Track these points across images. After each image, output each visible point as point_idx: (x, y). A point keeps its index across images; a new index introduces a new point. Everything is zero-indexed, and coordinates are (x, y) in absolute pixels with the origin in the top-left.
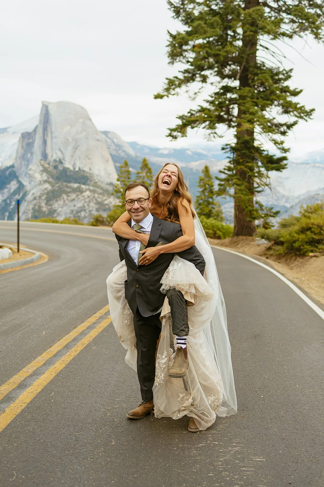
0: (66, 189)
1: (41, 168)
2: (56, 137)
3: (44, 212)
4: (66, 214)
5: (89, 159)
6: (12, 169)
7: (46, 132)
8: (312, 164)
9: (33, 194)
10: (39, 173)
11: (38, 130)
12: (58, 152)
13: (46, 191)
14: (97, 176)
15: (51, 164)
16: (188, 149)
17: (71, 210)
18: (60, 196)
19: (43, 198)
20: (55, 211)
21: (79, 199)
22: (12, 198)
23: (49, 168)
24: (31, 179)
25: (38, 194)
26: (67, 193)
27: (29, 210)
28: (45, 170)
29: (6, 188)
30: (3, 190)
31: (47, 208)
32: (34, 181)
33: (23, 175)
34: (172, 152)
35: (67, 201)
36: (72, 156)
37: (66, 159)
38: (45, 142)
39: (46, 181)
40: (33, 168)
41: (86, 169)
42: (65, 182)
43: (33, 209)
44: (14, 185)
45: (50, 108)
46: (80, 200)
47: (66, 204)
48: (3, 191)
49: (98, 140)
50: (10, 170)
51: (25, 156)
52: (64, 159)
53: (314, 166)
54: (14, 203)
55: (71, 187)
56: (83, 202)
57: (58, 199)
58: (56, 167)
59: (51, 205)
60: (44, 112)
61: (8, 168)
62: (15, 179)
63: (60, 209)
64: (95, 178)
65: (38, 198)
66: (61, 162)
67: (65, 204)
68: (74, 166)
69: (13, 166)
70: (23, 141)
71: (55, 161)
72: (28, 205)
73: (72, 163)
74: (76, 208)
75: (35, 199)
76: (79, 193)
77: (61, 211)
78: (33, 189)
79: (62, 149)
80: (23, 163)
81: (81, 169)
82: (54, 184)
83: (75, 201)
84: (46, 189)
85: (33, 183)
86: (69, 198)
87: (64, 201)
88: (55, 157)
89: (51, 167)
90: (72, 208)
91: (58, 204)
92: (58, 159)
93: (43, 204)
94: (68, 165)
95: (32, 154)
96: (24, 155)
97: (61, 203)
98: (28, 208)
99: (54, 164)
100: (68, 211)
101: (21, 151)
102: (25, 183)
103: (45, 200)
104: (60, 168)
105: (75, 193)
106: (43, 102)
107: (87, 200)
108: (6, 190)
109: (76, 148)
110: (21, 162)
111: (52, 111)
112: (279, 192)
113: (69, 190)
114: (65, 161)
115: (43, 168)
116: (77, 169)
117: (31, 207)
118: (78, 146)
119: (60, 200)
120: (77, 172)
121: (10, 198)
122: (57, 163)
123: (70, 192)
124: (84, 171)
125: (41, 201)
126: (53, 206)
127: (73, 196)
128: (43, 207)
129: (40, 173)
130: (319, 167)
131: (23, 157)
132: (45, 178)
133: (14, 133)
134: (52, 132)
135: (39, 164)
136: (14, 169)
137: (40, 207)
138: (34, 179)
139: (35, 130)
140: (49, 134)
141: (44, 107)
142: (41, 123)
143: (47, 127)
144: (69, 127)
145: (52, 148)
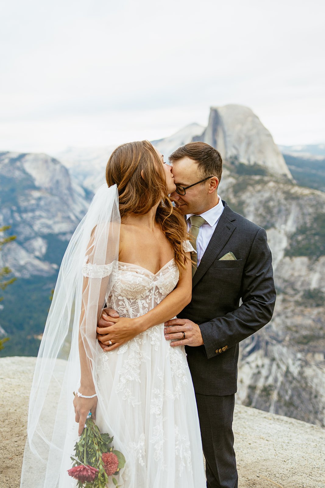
0: (250, 181)
2: (229, 136)
5: (262, 153)
7: (216, 133)
9: (221, 188)
11: (207, 133)
12: (233, 149)
13: (232, 185)
15: (228, 160)
17: (259, 201)
18: (246, 188)
20: (244, 202)
21: (265, 189)
25: (225, 188)
26: (252, 185)
31: (235, 199)
36: (247, 152)
39: (229, 176)
42: (247, 175)
45: (220, 111)
47: (254, 195)
49: (268, 135)
52: (239, 155)
55: (253, 180)
56: (270, 192)
57: (245, 191)
58: (233, 163)
60: (213, 116)
63: (249, 200)
64: (270, 170)
65: (226, 191)
66: (236, 158)
68: (249, 160)
73: (247, 158)
74: (264, 198)
75: (223, 192)
76: (263, 184)
79: (236, 146)
81: (256, 163)
82: (238, 178)
83: (262, 191)
86: (255, 189)
87: (251, 193)
88: (230, 154)
90: (260, 198)
91: (246, 196)
92: (233, 156)
94: (243, 160)
97: (248, 194)
100: (256, 202)
103: (232, 192)
104: (237, 163)
106: (211, 108)
109: (249, 144)
116: (252, 163)
118: (251, 142)
120: (253, 166)
122: (233, 160)
123: (255, 184)
124: (259, 166)
125: (228, 193)
126: (242, 198)
127: (259, 187)
128: (232, 199)
139: (204, 134)
140: (221, 135)
141: (214, 112)
142: (211, 126)
143: (217, 128)
144: (240, 126)
145: (226, 146)
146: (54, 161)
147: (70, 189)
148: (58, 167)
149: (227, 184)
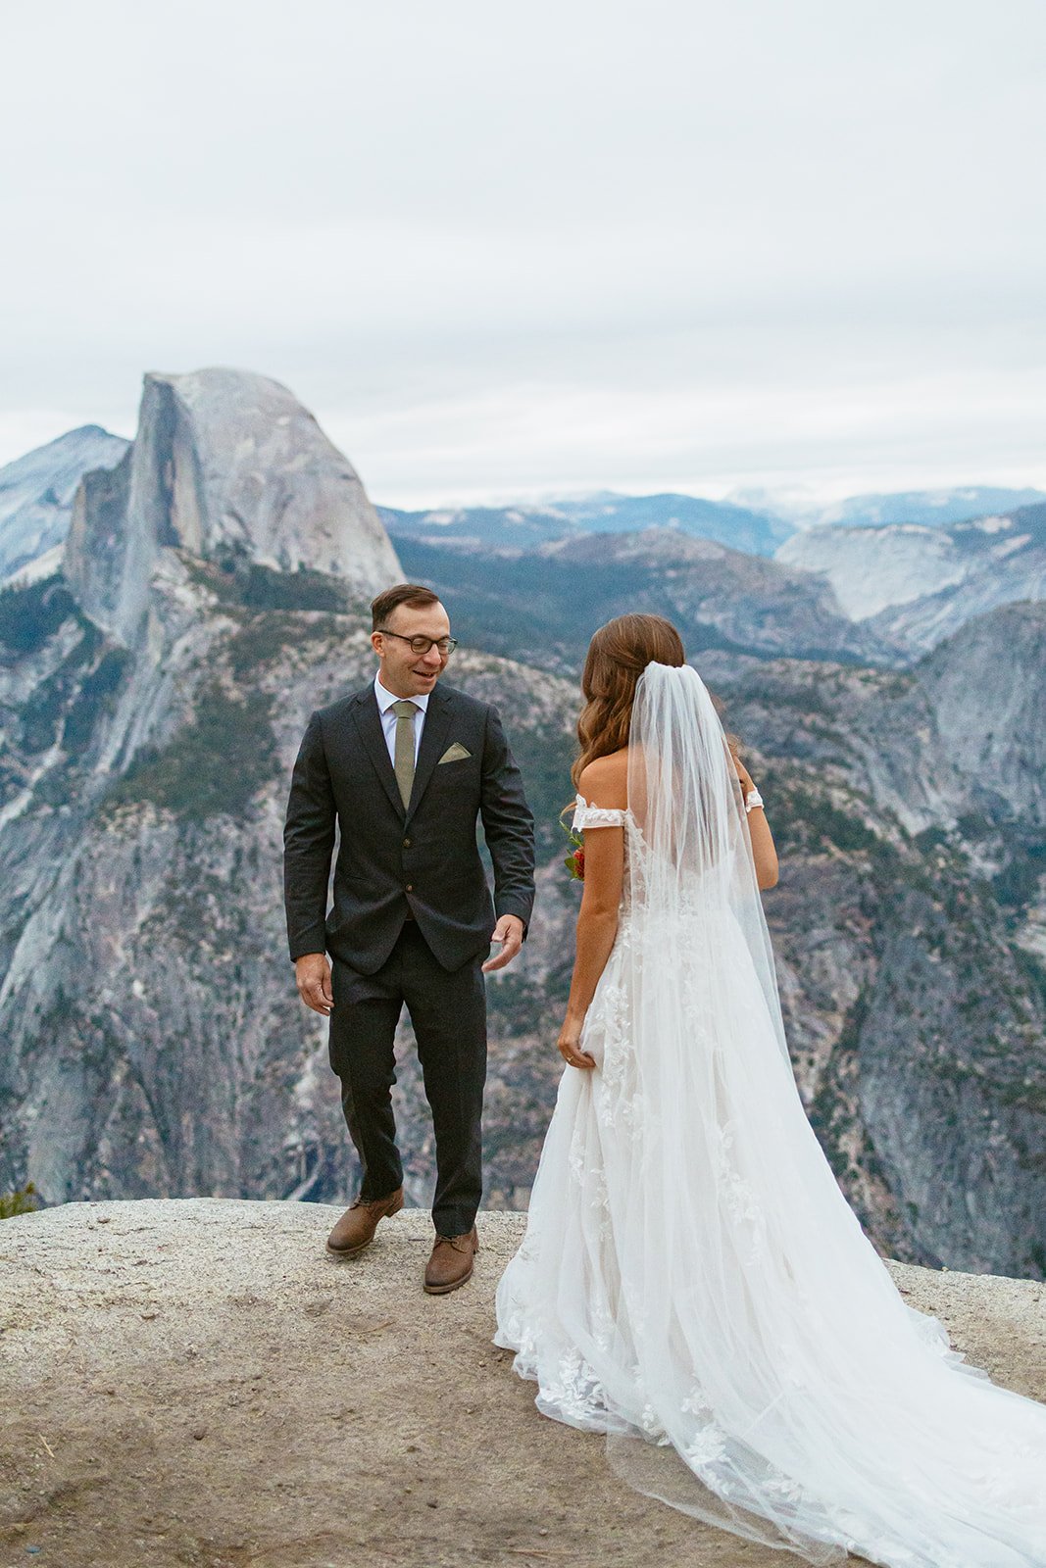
0: (287, 628)
1: (185, 573)
2: (214, 476)
3: (237, 704)
4: (305, 705)
5: (328, 535)
6: (58, 586)
7: (169, 464)
8: (894, 528)
9: (187, 650)
10: (185, 585)
11: (135, 460)
12: (227, 520)
13: (226, 639)
14: (359, 584)
15: (212, 557)
16: (509, 509)
17: (321, 692)
18: (277, 651)
19: (223, 659)
20: (271, 698)
21: (339, 655)
22: (71, 676)
23: (208, 569)
24: (165, 605)
25: (203, 650)
26: (294, 641)
27: (186, 702)
28: (197, 578)
29: (47, 645)
30: (40, 651)
31: (240, 689)
32: (176, 612)
34: (463, 518)
35: (302, 666)
36: (274, 531)
37: (254, 539)
38: (166, 497)
39: (217, 610)
40: (166, 572)
41: (322, 567)
42: (277, 608)
43: (195, 697)
45: (180, 388)
46: (343, 658)
47: (303, 676)
48: (37, 655)
49: (346, 477)
50: (52, 589)
51: (99, 546)
52: (249, 541)
53: (899, 534)
54: (77, 689)
55: (297, 623)
56: (355, 663)
57: (273, 662)
58: (228, 567)
59: (256, 681)
60: (156, 405)
61: (44, 584)
62: (71, 617)
63: (286, 692)
64: (355, 591)
65: (205, 663)
66: (240, 550)
67: (298, 676)
68: (283, 558)
69: (58, 578)
70: (89, 498)
71: (222, 547)
73: (277, 550)
74: (335, 685)
75: (196, 664)
76: (334, 639)
77: (287, 698)
78: (180, 636)
79: (239, 509)
80: (94, 565)
81: (307, 567)
82: (248, 617)
83: (330, 662)
84: (223, 632)
85: (175, 618)
86: (306, 655)
87: (294, 666)
88: (217, 534)
89: (213, 568)
90: (325, 687)
91: (277, 677)
92: (229, 543)
93: (227, 680)
94: (265, 558)
95: (121, 535)
96: (94, 543)
97: (284, 671)
98: (178, 694)
99: (219, 559)
100: (312, 695)
101: (81, 525)
102: (105, 627)
103: (228, 665)
104: (242, 568)
105: (322, 641)
106: (146, 377)
107: (368, 657)
108: (47, 652)
109: (282, 505)
110: (86, 563)
111: (189, 394)
112: (826, 613)
113: (297, 631)
114: (254, 546)
115: (190, 570)
116: (295, 568)
117: (188, 690)
118: (291, 497)
119: (279, 663)
120: (295, 576)
121: (64, 677)
122: (228, 555)
123: (304, 637)
124: (317, 573)
125: (215, 669)
126: (263, 685)
127: (320, 649)
128: (228, 689)
130: (915, 535)
131: (93, 548)
132: (213, 600)
134: (197, 463)
135: (176, 560)
136: (66, 587)
137: (218, 689)
138: (177, 606)
139: (125, 464)
140: (185, 471)
141: (156, 390)
142: (146, 438)
143: (170, 448)
144: (250, 444)
145: (203, 510)
149: (210, 637)
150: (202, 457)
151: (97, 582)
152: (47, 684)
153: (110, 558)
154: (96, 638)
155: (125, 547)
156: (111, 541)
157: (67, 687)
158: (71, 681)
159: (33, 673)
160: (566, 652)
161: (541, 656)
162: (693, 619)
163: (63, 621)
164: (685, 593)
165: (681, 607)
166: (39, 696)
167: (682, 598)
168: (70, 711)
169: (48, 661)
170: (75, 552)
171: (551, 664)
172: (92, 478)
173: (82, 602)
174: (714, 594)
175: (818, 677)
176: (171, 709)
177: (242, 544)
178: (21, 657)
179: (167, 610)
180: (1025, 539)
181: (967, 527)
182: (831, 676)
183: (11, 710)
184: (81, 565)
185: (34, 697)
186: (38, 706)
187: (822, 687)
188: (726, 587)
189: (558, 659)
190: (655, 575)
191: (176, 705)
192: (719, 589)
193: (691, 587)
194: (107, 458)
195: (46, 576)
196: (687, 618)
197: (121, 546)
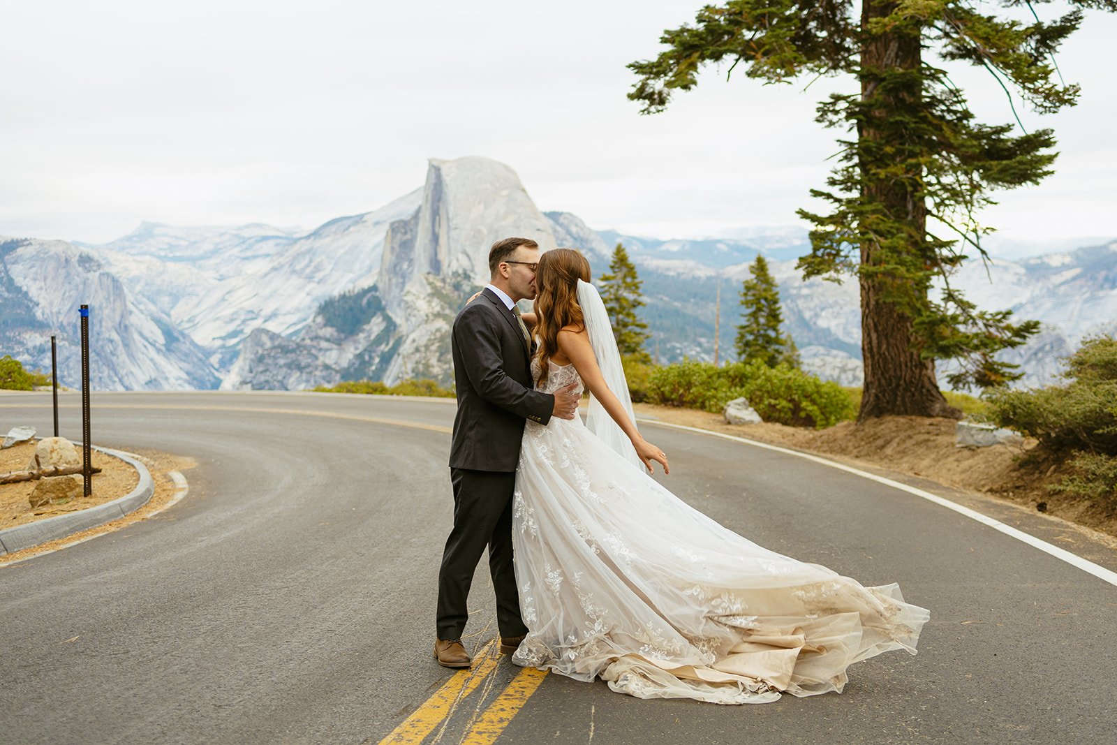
1: (429, 290)
2: (456, 228)
3: (436, 377)
6: (373, 293)
7: (437, 218)
9: (414, 341)
10: (424, 298)
11: (421, 213)
12: (461, 257)
13: (438, 335)
15: (448, 280)
16: (718, 241)
19: (433, 348)
22: (374, 352)
23: (444, 287)
24: (409, 311)
25: (423, 341)
27: (407, 373)
28: (437, 293)
29: (362, 331)
30: (357, 335)
31: (440, 367)
32: (415, 316)
33: (395, 304)
34: (688, 246)
37: (476, 270)
38: (435, 238)
39: (438, 315)
40: (413, 291)
43: (413, 371)
44: (378, 324)
45: (444, 172)
48: (355, 338)
49: (538, 230)
50: (369, 295)
51: (398, 268)
52: (472, 271)
54: (377, 360)
58: (457, 287)
60: (433, 180)
61: (365, 292)
62: (379, 313)
65: (423, 349)
66: (467, 277)
69: (374, 288)
70: (393, 238)
71: (456, 274)
72: (405, 363)
75: (417, 350)
78: (413, 331)
79: (469, 250)
80: (394, 281)
84: (438, 330)
85: (413, 319)
88: (454, 267)
89: (447, 287)
92: (461, 271)
93: (434, 361)
94: (481, 282)
95: (411, 261)
96: (395, 266)
98: (403, 369)
99: (453, 280)
101: (390, 258)
102: (398, 321)
103: (436, 351)
104: (466, 287)
106: (430, 161)
108: (361, 335)
110: (390, 280)
111: (448, 176)
114: (476, 274)
115: (432, 288)
117: (410, 366)
121: (370, 352)
122: (459, 279)
125: (428, 353)
128: (433, 366)
129: (428, 299)
131: (394, 270)
132: (437, 309)
133: (377, 223)
134: (448, 219)
135: (425, 282)
136: (378, 294)
137: (427, 366)
138: (415, 312)
139: (416, 216)
140: (444, 223)
141: (433, 170)
142: (427, 201)
143: (438, 208)
144: (481, 207)
145: (449, 250)
146: (85, 260)
147: (123, 328)
148: (94, 276)
149: (429, 333)
150: (451, 216)
151: (395, 292)
152: (359, 356)
153: (404, 277)
154: (392, 328)
155: (412, 271)
156: (405, 266)
157: (371, 358)
158: (373, 355)
159: (352, 349)
160: (706, 345)
161: (686, 347)
162: (815, 323)
163: (373, 316)
164: (812, 305)
165: (807, 315)
166: (354, 364)
167: (810, 310)
168: (371, 374)
169: (362, 340)
170: (384, 273)
171: (693, 353)
172: (396, 225)
173: (386, 305)
174: (831, 307)
175: (843, 370)
176: (398, 378)
177: (468, 272)
178: (346, 338)
179: (409, 315)
180: (1077, 271)
181: (1039, 261)
182: (850, 370)
183: (337, 372)
184: (387, 281)
185: (351, 364)
186: (352, 370)
187: (843, 376)
188: (840, 301)
189: (698, 349)
190: (794, 292)
191: (400, 375)
192: (836, 303)
193: (816, 301)
194: (407, 212)
195: (366, 287)
196: (812, 323)
197: (410, 270)
